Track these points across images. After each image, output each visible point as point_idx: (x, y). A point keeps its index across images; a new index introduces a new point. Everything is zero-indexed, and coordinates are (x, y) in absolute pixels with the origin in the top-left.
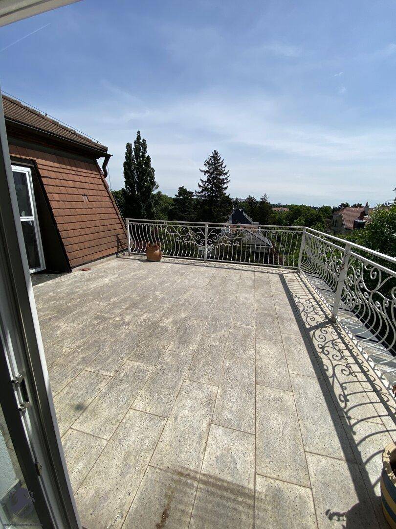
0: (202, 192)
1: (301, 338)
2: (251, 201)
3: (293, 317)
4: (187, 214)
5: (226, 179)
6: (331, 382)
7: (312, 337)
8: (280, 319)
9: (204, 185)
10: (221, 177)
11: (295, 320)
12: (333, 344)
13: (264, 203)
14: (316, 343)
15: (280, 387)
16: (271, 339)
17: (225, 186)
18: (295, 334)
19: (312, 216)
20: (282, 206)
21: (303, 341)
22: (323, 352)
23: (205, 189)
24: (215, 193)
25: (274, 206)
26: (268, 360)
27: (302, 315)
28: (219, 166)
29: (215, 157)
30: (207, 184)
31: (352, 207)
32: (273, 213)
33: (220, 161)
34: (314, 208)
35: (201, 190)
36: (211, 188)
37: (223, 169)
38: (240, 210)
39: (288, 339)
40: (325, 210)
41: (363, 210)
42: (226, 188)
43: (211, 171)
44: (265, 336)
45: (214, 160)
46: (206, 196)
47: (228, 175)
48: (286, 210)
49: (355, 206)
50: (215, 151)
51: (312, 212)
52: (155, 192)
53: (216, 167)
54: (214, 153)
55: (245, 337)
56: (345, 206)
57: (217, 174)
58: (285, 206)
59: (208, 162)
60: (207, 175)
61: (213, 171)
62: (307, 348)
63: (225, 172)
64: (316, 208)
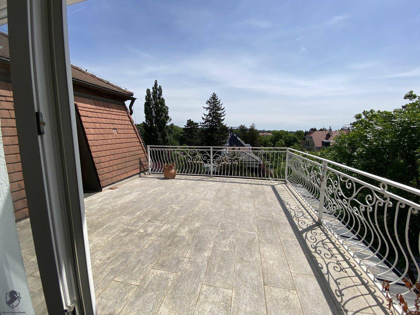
0: (205, 123)
1: (296, 240)
2: (242, 129)
3: (288, 222)
4: (194, 140)
5: (223, 113)
6: (327, 279)
7: (305, 239)
8: (277, 224)
9: (207, 118)
10: (219, 112)
11: (289, 224)
12: (323, 244)
13: (252, 130)
14: (309, 244)
15: (285, 287)
16: (272, 242)
17: (222, 118)
18: (291, 237)
19: (289, 138)
20: (266, 131)
21: (298, 243)
22: (316, 251)
23: (207, 121)
24: (215, 124)
25: (260, 131)
26: (272, 262)
27: (294, 219)
28: (217, 104)
29: (214, 97)
30: (209, 117)
31: (319, 131)
32: (260, 137)
33: (218, 100)
34: (290, 132)
35: (204, 122)
36: (212, 120)
37: (220, 106)
38: (235, 135)
39: (286, 241)
40: (299, 133)
41: (327, 132)
42: (223, 120)
43: (211, 108)
44: (267, 240)
45: (213, 100)
46: (208, 126)
47: (224, 110)
48: (270, 134)
49: (321, 130)
50: (214, 93)
51: (290, 135)
52: (168, 124)
53: (215, 104)
54: (213, 95)
55: (251, 242)
56: (314, 130)
57: (216, 110)
58: (269, 132)
59: (208, 101)
60: (209, 110)
61: (213, 108)
62: (302, 249)
63: (222, 108)
64: (292, 132)
